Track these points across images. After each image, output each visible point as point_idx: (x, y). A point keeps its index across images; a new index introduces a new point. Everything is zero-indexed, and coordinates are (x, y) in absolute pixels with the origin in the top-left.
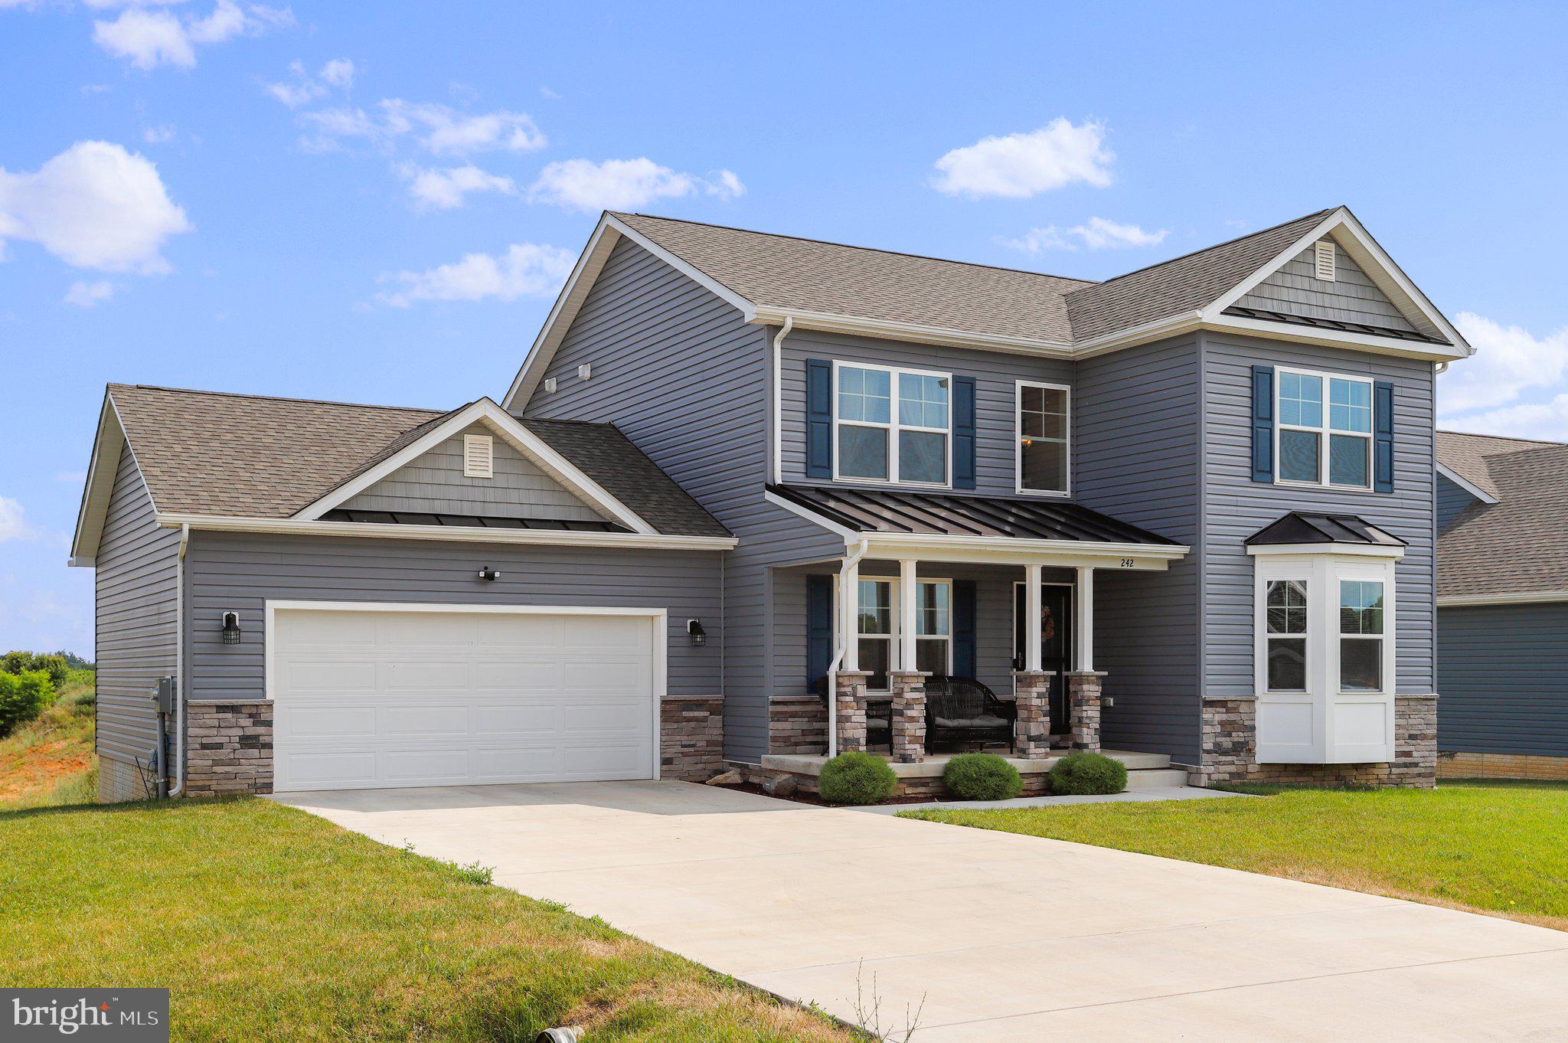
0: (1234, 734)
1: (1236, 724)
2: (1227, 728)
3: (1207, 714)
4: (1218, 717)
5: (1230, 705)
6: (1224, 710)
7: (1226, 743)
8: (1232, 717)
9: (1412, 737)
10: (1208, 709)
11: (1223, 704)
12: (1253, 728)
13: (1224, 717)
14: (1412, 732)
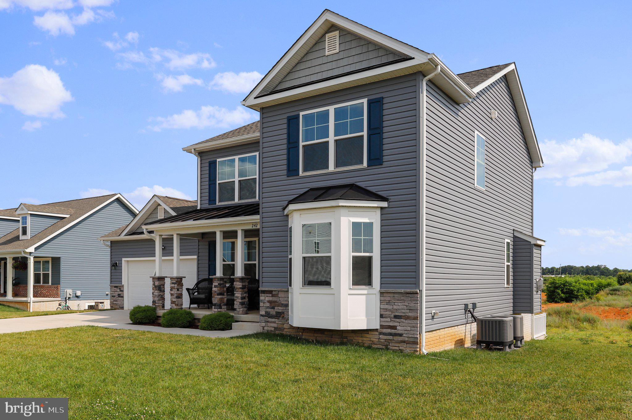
0: (276, 308)
1: (277, 303)
2: (273, 304)
3: (262, 297)
4: (267, 299)
5: (274, 293)
6: (271, 295)
7: (273, 312)
8: (274, 299)
9: (396, 317)
10: (262, 294)
11: (270, 292)
12: (287, 305)
13: (271, 299)
14: (397, 314)
